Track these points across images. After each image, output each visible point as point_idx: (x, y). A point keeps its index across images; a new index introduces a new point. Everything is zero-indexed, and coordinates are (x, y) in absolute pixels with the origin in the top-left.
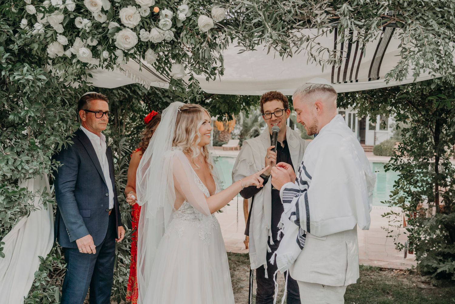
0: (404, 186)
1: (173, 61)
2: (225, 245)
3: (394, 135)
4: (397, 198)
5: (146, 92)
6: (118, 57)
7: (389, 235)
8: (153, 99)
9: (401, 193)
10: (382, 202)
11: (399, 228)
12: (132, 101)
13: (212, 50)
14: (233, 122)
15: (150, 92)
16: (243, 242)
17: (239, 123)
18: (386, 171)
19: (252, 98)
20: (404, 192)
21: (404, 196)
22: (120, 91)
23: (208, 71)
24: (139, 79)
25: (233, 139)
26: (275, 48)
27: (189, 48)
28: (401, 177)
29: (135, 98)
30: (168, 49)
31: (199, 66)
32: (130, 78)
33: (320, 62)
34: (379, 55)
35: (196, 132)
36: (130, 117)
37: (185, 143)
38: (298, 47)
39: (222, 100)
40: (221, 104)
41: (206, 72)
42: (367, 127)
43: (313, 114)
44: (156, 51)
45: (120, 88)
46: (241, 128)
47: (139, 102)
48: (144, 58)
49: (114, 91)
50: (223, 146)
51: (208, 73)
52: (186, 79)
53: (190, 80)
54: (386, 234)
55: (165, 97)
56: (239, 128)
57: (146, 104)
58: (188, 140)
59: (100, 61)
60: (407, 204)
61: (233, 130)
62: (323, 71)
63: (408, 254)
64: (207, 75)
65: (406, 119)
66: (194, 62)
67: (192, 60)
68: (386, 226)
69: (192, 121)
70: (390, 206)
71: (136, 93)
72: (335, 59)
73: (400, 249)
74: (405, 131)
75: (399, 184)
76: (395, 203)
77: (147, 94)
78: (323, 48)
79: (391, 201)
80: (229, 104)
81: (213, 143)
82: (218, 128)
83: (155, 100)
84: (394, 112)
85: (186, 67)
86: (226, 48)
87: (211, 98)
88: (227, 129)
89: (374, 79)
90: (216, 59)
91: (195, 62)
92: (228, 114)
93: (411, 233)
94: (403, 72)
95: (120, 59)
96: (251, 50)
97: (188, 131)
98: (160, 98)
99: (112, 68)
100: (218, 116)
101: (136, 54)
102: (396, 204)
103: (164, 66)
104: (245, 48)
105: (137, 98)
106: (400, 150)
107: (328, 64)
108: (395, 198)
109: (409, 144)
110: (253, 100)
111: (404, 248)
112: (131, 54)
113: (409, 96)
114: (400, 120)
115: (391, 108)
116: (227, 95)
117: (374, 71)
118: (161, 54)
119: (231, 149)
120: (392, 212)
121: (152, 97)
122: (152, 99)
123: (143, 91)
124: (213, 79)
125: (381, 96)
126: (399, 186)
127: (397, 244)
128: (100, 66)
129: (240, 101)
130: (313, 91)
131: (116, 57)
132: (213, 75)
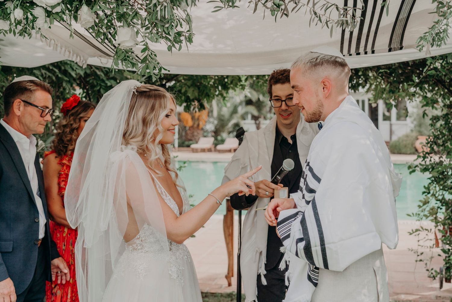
0: (436, 192)
1: (118, 24)
2: (199, 282)
3: (415, 127)
4: (428, 209)
5: (82, 73)
6: (37, 18)
7: (419, 258)
8: (93, 82)
9: (433, 203)
10: (409, 215)
11: (432, 249)
12: (62, 85)
13: (175, 7)
14: (204, 113)
15: (88, 71)
16: (224, 276)
17: (212, 116)
18: (411, 173)
19: (230, 79)
20: (437, 200)
21: (437, 205)
22: (43, 71)
23: (170, 37)
24: (70, 52)
25: (205, 137)
26: (264, 4)
27: (141, 5)
28: (432, 181)
29: (66, 81)
30: (112, 7)
31: (157, 30)
32: (57, 50)
33: (327, 23)
34: (403, 15)
35: (157, 125)
36: (60, 108)
37: (140, 138)
38: (296, 3)
39: (189, 83)
40: (189, 87)
41: (167, 38)
42: (380, 117)
43: (317, 96)
44: (94, 8)
45: (44, 67)
46: (216, 122)
47: (72, 86)
48: (76, 18)
49: (35, 71)
50: (193, 146)
51: (170, 41)
52: (138, 50)
53: (143, 51)
54: (415, 257)
55: (109, 79)
56: (213, 123)
57: (83, 90)
58: (144, 135)
59: (10, 24)
60: (441, 216)
61: (205, 125)
62: (331, 36)
63: (444, 283)
64: (169, 44)
65: (435, 103)
66: (149, 25)
67: (147, 23)
68: (415, 247)
69: (153, 109)
70: (419, 220)
71: (68, 75)
72: (346, 19)
73: (434, 278)
74: (435, 119)
75: (429, 190)
76: (425, 215)
77: (83, 76)
78: (330, 5)
79: (419, 213)
80: (199, 88)
81: (179, 143)
82: (185, 123)
83: (95, 83)
84: (420, 95)
85: (137, 33)
86: (195, 5)
87: (175, 80)
88: (197, 123)
89: (395, 50)
90: (181, 20)
91: (151, 25)
92: (199, 101)
93: (447, 255)
94: (441, 35)
95: (41, 21)
96: (231, 6)
97: (145, 122)
98: (103, 81)
99: (30, 35)
100: (185, 104)
101: (64, 13)
102: (427, 217)
103: (105, 30)
104: (222, 5)
105: (69, 82)
106: (429, 145)
107: (337, 26)
108: (425, 209)
109: (441, 136)
110: (232, 83)
111: (439, 276)
112: (57, 13)
113: (438, 73)
114: (427, 105)
115: (415, 89)
116: (197, 76)
117: (396, 39)
118: (101, 13)
119: (203, 150)
120: (422, 228)
121: (90, 80)
122: (91, 81)
123: (78, 71)
124: (178, 48)
125: (402, 74)
126: (429, 193)
127: (430, 270)
128: (10, 33)
129: (214, 83)
130: (321, 63)
131: (35, 18)
132: (177, 43)
